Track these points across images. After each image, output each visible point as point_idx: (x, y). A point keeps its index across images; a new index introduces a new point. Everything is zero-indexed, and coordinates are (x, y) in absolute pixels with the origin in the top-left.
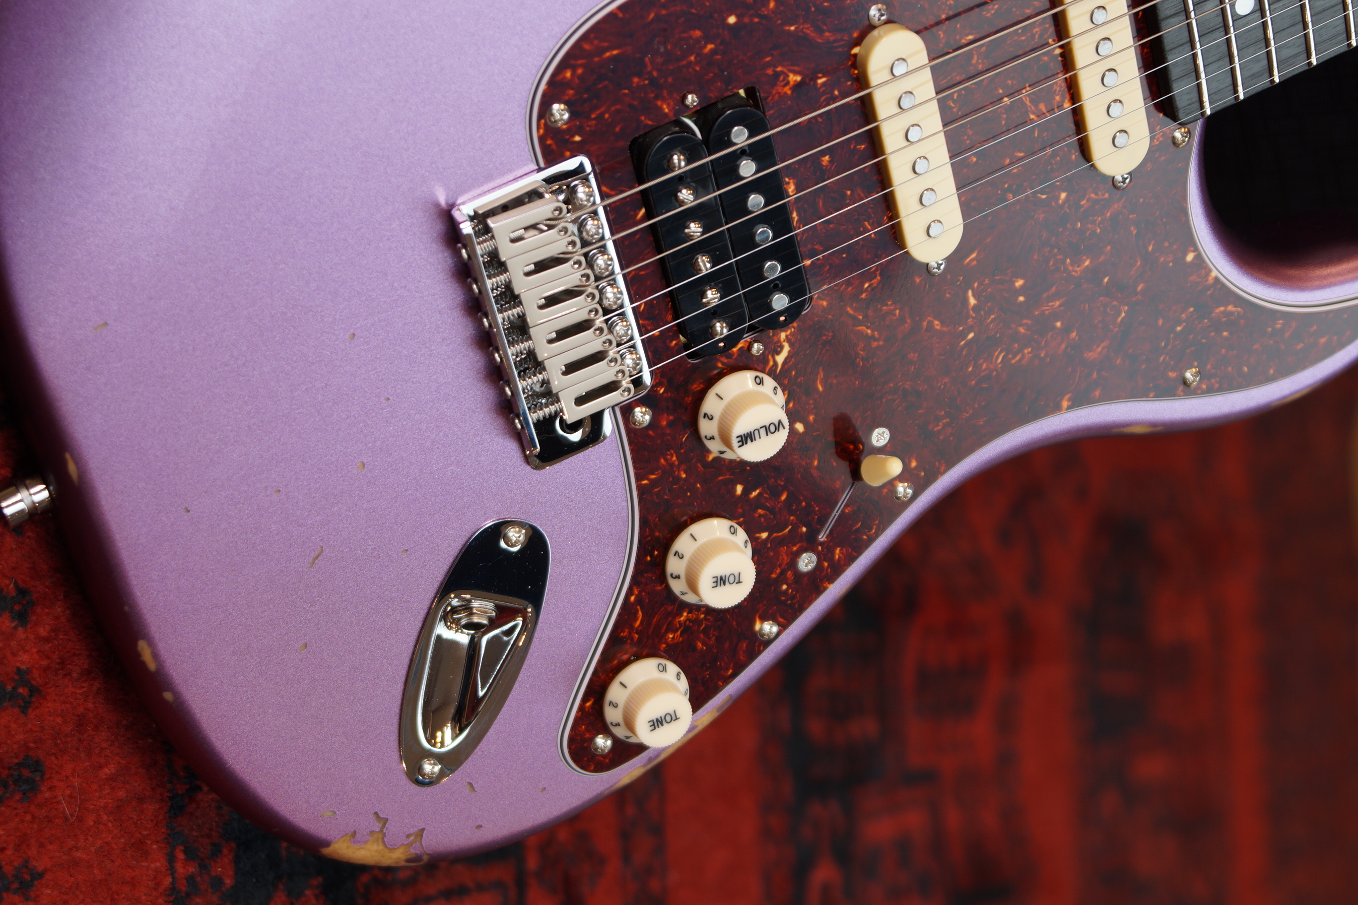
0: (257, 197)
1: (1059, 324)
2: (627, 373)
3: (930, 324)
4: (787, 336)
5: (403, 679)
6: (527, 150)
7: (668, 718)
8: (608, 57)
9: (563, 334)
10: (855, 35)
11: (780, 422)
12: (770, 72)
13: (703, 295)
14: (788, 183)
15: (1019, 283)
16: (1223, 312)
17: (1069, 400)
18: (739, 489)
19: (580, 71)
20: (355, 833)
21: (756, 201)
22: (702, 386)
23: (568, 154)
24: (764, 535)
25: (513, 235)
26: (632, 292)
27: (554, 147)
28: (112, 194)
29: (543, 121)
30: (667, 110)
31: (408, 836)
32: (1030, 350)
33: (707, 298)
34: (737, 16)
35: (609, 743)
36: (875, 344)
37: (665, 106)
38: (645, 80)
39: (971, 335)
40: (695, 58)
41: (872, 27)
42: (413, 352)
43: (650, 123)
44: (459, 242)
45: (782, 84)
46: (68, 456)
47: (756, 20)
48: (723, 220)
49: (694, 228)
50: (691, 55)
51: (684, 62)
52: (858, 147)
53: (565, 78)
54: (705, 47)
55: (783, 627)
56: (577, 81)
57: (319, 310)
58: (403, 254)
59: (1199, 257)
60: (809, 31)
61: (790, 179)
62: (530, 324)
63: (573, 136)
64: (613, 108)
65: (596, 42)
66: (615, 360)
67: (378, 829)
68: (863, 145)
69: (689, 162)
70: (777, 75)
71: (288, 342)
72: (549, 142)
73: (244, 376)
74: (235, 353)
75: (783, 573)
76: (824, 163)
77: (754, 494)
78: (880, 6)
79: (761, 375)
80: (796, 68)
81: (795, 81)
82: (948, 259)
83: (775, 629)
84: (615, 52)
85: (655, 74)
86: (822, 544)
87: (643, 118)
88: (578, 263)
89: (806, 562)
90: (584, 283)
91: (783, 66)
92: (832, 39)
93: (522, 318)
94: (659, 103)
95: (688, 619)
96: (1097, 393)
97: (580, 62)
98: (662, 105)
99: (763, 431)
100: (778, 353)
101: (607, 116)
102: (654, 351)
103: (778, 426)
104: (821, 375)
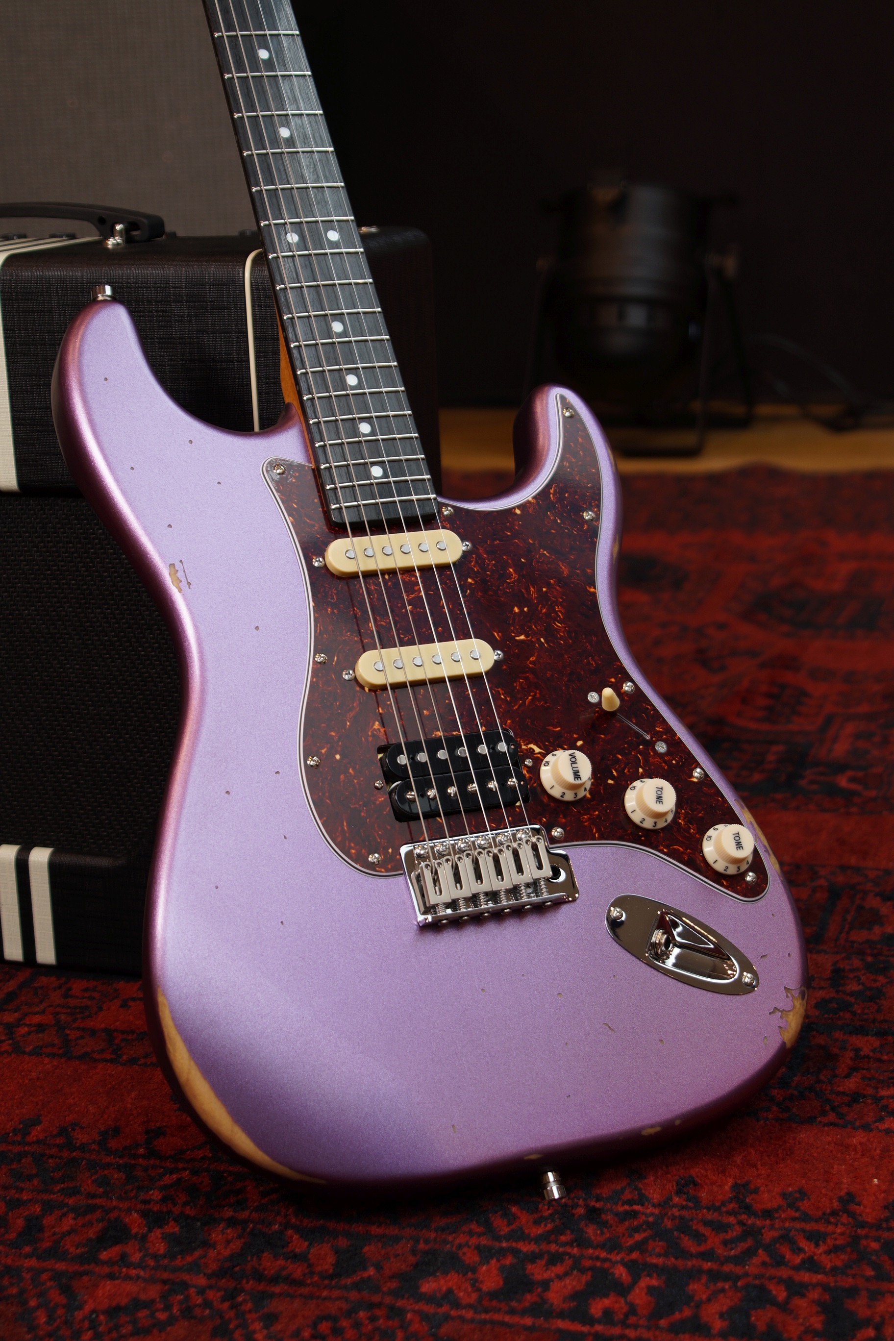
0: (394, 1033)
1: (544, 589)
2: (529, 839)
3: (531, 662)
4: (524, 745)
5: (691, 988)
6: (393, 879)
7: (738, 838)
8: (347, 828)
9: (499, 872)
10: (358, 689)
11: (570, 755)
12: (370, 739)
13: (491, 789)
14: (436, 735)
15: (516, 610)
16: (554, 495)
17: (590, 587)
18: (610, 782)
19: (352, 845)
20: (780, 1027)
21: (442, 754)
22: (545, 796)
23: (398, 857)
24: (641, 770)
25: (438, 893)
26: (484, 830)
27: (393, 864)
28: (381, 1111)
29: (377, 869)
30: (383, 799)
31: (787, 997)
32: (556, 607)
33: (493, 788)
34: (336, 754)
35: (751, 874)
36: (538, 695)
37: (380, 800)
38: (363, 809)
39: (542, 640)
40: (356, 779)
41: (355, 678)
42: (498, 957)
43: (388, 809)
44: (438, 924)
45: (378, 732)
46: (526, 1158)
47: (340, 743)
48: (449, 774)
49: (452, 790)
50: (353, 781)
51: (357, 786)
52: (422, 693)
53: (355, 853)
54: (351, 773)
55: (698, 765)
56: (358, 847)
57: (464, 1007)
58: (441, 956)
59: (519, 507)
60: (352, 714)
61: (434, 734)
62: (490, 890)
63: (389, 852)
64: (377, 829)
65: (337, 834)
66: (519, 845)
67: (780, 1014)
68: (421, 691)
69: (412, 790)
70: (373, 735)
71: (481, 1027)
72: (390, 867)
73: (496, 1054)
74: (482, 1057)
75: (665, 762)
76: (428, 714)
77: (615, 773)
78: (344, 673)
79: (544, 762)
80: (371, 724)
81: (378, 725)
82: (494, 649)
83: (698, 770)
84: (345, 824)
85: (361, 803)
86: (652, 738)
87: (385, 813)
88: (460, 859)
89: (661, 747)
90: (471, 857)
91: (369, 731)
92: (358, 702)
93: (486, 894)
94: (378, 802)
95: (683, 820)
96: (589, 571)
97: (347, 844)
98: (379, 801)
99: (574, 765)
100: (534, 751)
101: (380, 833)
102: (517, 821)
103: (572, 756)
104: (551, 728)
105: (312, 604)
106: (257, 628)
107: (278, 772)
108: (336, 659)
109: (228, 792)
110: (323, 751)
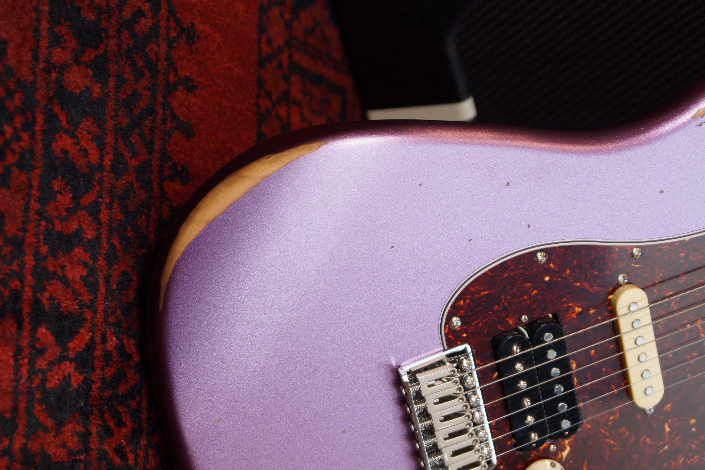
0: (300, 358)
2: (484, 457)
3: (645, 440)
4: (569, 442)
6: (438, 340)
8: (483, 295)
9: (452, 435)
10: (611, 289)
12: (565, 306)
13: (525, 418)
14: (572, 363)
15: (693, 421)
19: (468, 301)
21: (555, 371)
22: (523, 466)
23: (459, 343)
25: (429, 383)
26: (489, 415)
27: (453, 339)
28: (228, 354)
29: (447, 326)
30: (511, 323)
32: (698, 456)
33: (527, 420)
34: (550, 277)
36: (615, 449)
37: (510, 321)
38: (501, 307)
39: (666, 447)
40: (527, 297)
41: (619, 285)
42: (375, 441)
43: (502, 329)
44: (401, 386)
45: (572, 312)
47: (560, 279)
48: (538, 380)
49: (523, 384)
50: (525, 296)
51: (521, 299)
52: (610, 346)
53: (460, 304)
54: (533, 292)
56: (466, 306)
57: (328, 417)
58: (372, 390)
60: (586, 286)
61: (573, 361)
62: (436, 429)
63: (463, 334)
64: (484, 321)
65: (477, 287)
66: (478, 450)
68: (612, 345)
69: (522, 350)
70: (569, 308)
71: (311, 433)
72: (450, 336)
73: (288, 449)
74: (284, 437)
76: (592, 354)
78: (624, 275)
79: (554, 462)
80: (579, 304)
81: (578, 311)
82: (656, 407)
84: (486, 292)
85: (506, 304)
87: (499, 326)
88: (462, 399)
90: (465, 410)
91: (572, 303)
92: (598, 290)
93: (431, 426)
94: (508, 319)
97: (468, 297)
98: (509, 320)
100: (564, 451)
101: (480, 324)
102: (499, 446)
104: (586, 463)
105: (687, 238)
106: (662, 192)
107: (529, 226)
108: (637, 266)
109: (508, 184)
110: (551, 265)
